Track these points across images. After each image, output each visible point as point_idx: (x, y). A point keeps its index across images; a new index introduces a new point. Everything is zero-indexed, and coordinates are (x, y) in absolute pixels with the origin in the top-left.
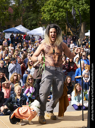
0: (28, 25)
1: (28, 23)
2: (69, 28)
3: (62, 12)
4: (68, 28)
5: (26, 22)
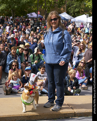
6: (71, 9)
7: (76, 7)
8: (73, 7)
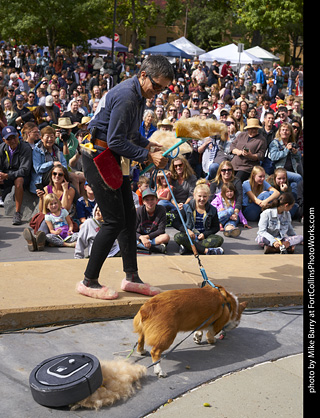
0: (200, 37)
1: (199, 33)
2: (298, 49)
3: (288, 8)
4: (295, 47)
5: (194, 30)
6: (197, 29)
7: (211, 25)
8: (204, 24)
